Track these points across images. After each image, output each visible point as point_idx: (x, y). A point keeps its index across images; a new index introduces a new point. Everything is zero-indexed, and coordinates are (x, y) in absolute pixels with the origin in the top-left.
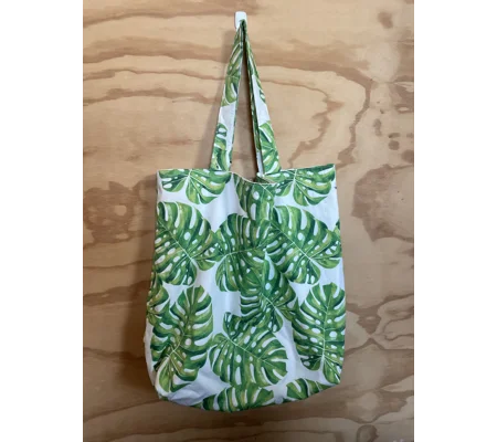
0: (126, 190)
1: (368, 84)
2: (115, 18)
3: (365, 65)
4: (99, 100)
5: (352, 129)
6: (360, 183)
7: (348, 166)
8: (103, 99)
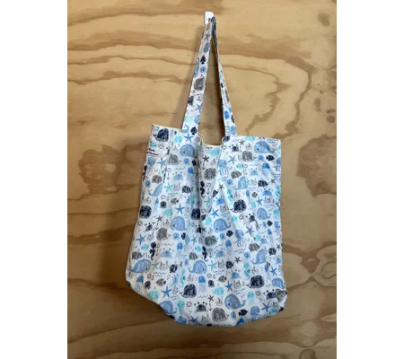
1: (310, 70)
2: (110, 16)
3: (308, 55)
4: (96, 80)
5: (297, 106)
6: (303, 149)
7: (294, 136)
8: (100, 79)
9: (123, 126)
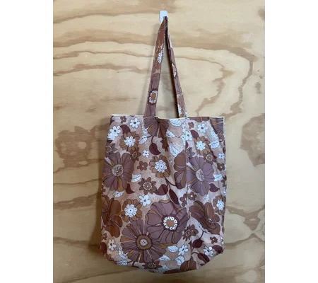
0: (86, 131)
1: (251, 58)
2: (79, 17)
3: (249, 45)
4: (68, 72)
5: (240, 90)
6: (246, 126)
7: (238, 115)
8: (72, 71)
9: (91, 110)
